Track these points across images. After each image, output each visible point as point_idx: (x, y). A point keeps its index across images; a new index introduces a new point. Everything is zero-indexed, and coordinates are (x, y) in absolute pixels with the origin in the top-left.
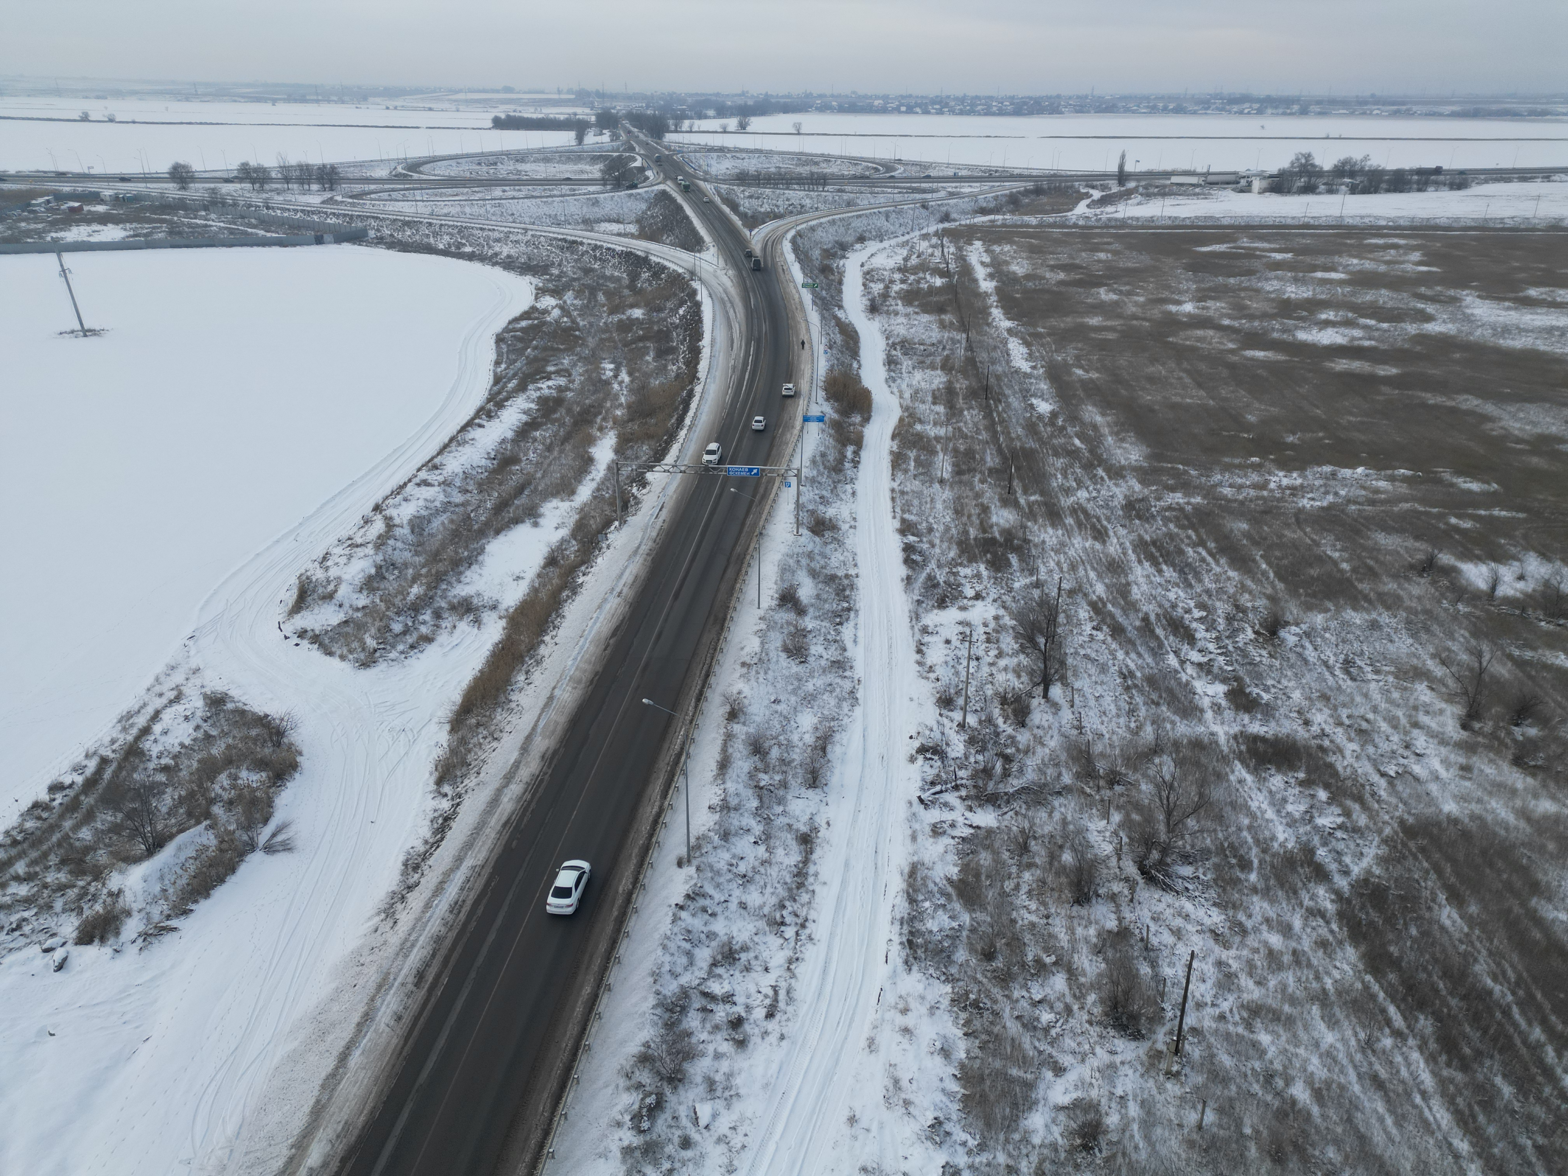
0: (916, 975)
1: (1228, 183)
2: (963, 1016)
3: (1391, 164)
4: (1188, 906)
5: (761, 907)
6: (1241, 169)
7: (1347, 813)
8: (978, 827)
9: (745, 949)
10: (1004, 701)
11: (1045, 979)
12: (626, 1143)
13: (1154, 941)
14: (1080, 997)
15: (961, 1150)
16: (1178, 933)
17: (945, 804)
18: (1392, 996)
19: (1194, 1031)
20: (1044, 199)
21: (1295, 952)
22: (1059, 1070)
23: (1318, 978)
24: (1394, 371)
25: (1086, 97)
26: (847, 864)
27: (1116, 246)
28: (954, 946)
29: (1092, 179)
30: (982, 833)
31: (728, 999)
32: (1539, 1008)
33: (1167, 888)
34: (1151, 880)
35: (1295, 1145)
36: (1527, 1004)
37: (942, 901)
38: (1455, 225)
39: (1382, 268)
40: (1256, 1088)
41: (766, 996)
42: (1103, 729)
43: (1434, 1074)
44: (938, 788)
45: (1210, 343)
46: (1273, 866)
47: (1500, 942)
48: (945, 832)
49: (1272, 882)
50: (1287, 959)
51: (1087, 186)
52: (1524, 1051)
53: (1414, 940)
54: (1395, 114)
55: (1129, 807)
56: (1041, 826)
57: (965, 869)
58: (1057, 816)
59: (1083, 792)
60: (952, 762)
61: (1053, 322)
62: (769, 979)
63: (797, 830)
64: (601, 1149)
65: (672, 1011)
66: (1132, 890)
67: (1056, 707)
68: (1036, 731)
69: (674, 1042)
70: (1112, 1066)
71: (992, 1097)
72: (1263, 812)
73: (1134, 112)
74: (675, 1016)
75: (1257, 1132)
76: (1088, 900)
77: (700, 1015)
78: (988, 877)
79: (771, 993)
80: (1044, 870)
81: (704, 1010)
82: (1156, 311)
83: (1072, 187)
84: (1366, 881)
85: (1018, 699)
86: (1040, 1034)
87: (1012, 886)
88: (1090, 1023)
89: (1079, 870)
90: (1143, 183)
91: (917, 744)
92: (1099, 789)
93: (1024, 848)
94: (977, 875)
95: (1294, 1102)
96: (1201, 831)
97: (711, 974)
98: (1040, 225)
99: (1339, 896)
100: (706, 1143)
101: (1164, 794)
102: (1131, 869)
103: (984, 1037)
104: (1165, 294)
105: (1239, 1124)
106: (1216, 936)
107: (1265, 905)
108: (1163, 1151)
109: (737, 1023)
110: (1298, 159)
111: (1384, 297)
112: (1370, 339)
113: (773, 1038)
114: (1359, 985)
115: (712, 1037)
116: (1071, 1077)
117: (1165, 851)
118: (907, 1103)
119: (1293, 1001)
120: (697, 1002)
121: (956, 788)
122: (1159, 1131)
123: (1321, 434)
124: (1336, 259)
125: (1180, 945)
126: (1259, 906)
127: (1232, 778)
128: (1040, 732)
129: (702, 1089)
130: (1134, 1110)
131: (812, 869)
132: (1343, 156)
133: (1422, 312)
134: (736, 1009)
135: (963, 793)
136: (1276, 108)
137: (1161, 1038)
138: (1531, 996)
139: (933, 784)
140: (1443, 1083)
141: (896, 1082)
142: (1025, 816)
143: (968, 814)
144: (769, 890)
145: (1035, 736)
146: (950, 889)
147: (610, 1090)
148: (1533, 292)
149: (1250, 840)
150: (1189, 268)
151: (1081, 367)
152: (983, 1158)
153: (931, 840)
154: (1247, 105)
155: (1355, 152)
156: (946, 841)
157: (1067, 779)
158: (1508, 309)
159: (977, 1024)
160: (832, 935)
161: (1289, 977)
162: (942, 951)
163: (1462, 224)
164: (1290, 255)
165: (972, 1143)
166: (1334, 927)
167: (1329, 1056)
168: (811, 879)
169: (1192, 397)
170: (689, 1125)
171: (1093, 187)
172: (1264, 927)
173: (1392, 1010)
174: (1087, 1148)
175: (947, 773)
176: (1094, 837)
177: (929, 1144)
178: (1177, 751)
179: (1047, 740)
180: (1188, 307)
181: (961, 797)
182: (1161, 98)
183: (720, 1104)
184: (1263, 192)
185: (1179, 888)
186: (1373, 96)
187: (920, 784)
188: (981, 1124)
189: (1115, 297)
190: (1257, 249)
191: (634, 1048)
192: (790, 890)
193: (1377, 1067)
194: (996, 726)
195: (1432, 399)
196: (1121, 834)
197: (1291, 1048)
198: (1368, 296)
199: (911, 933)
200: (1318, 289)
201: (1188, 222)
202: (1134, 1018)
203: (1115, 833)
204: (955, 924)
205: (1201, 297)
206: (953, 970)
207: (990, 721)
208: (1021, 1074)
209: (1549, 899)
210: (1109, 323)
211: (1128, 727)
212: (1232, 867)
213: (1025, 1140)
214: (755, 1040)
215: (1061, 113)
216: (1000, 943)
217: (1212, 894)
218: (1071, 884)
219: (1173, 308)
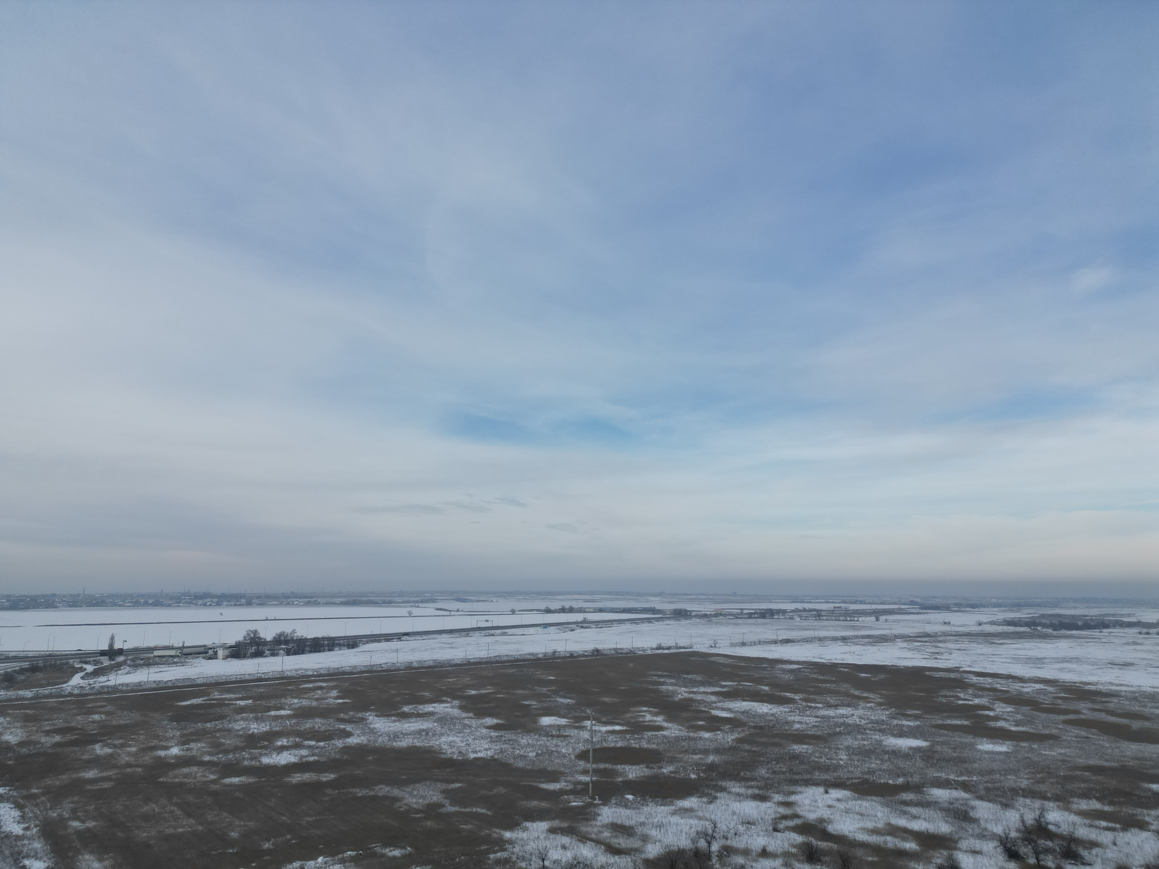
1: (199, 653)
3: (310, 634)
6: (208, 643)
20: (40, 675)
24: (332, 776)
25: (79, 595)
27: (110, 708)
29: (84, 657)
38: (354, 671)
39: (314, 704)
45: (195, 778)
51: (81, 662)
54: (308, 604)
61: (49, 782)
73: (120, 606)
82: (147, 758)
83: (67, 663)
90: (131, 657)
98: (36, 697)
104: (155, 742)
110: (248, 634)
111: (318, 723)
112: (313, 755)
123: (288, 837)
124: (283, 700)
132: (278, 631)
133: (344, 730)
136: (229, 601)
148: (406, 709)
150: (172, 719)
151: (78, 819)
154: (209, 600)
155: (287, 628)
158: (394, 721)
163: (358, 670)
164: (250, 701)
169: (183, 827)
171: (86, 663)
180: (175, 751)
182: (143, 596)
184: (226, 658)
186: (292, 593)
189: (109, 751)
190: (226, 699)
195: (360, 792)
198: (308, 725)
200: (273, 724)
201: (170, 684)
205: (184, 741)
210: (104, 774)
215: (57, 607)
219: (162, 753)
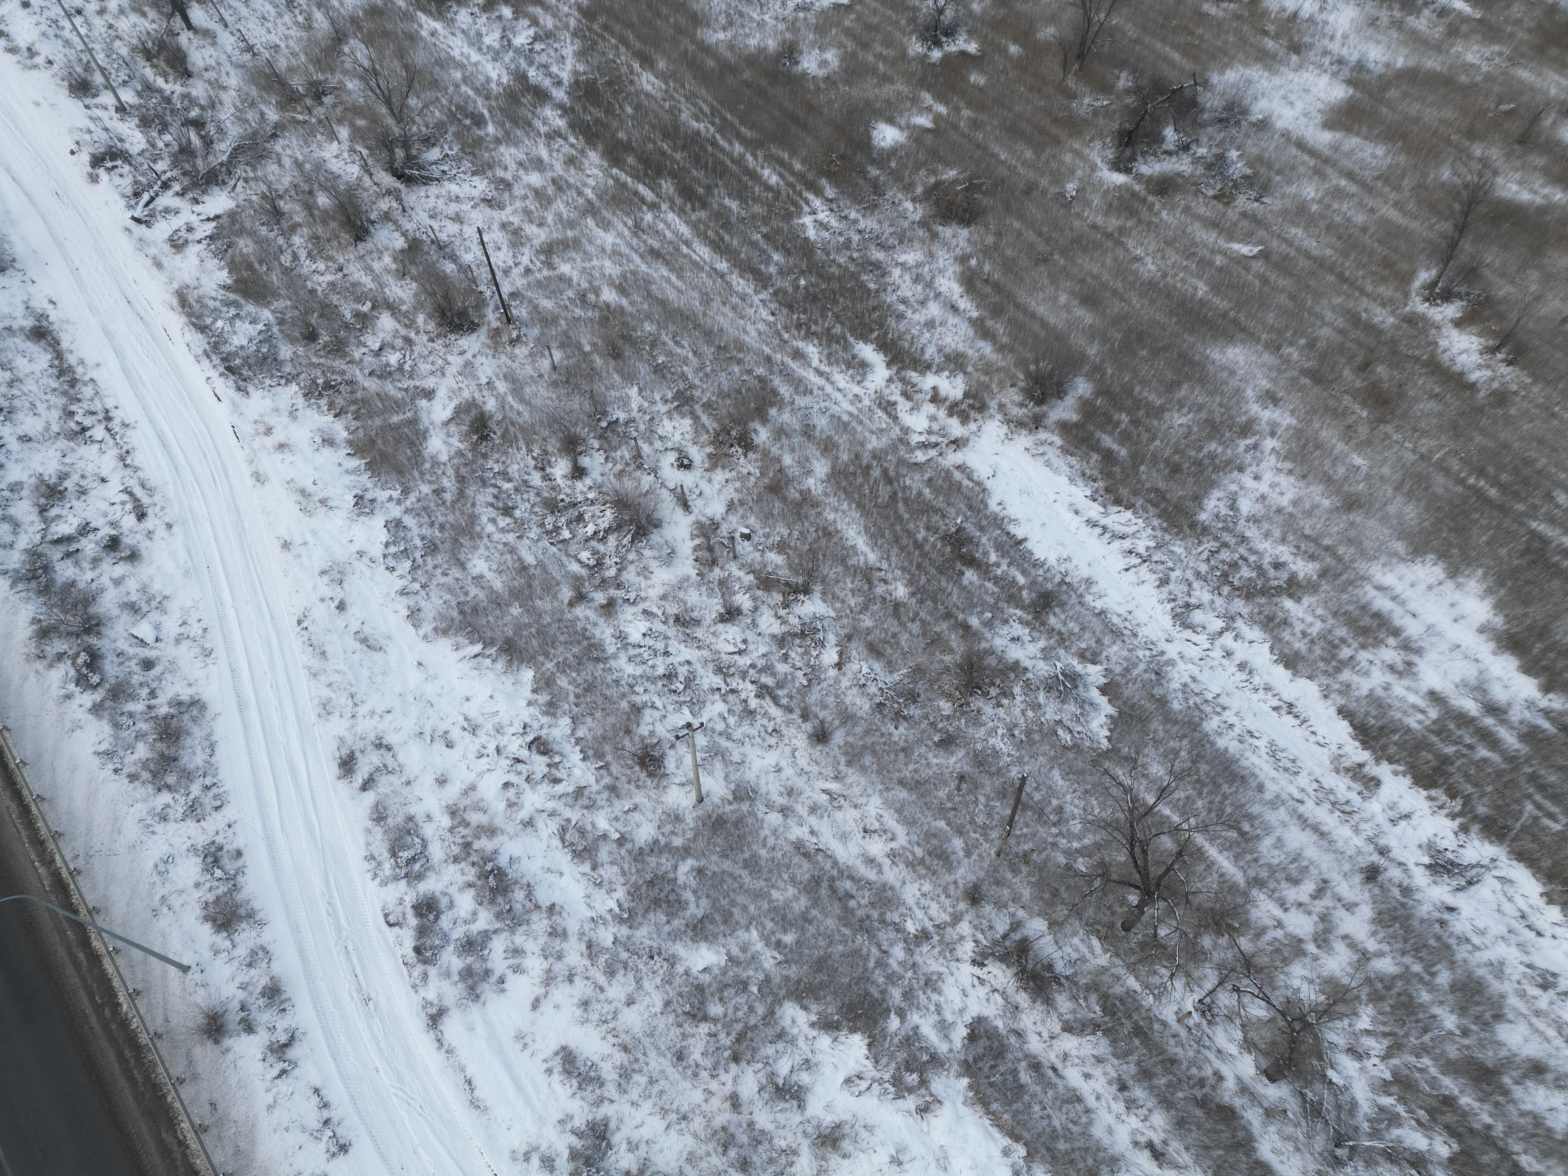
0: (256, 395)
2: (323, 402)
4: (453, 188)
5: (47, 428)
7: (535, 22)
8: (217, 217)
9: (63, 477)
10: (149, 56)
11: (374, 326)
12: (89, 705)
13: (443, 237)
14: (411, 325)
15: (391, 505)
16: (458, 218)
17: (167, 210)
18: (637, 178)
19: (514, 295)
21: (554, 181)
22: (429, 394)
23: (580, 194)
26: (107, 332)
28: (274, 347)
30: (224, 220)
31: (85, 529)
32: (732, 125)
33: (427, 181)
34: (409, 181)
35: (623, 337)
36: (724, 128)
37: (233, 311)
40: (578, 312)
41: (123, 503)
42: (274, 39)
43: (687, 223)
44: (146, 197)
46: (501, 109)
47: (691, 85)
48: (186, 241)
49: (508, 125)
50: (551, 190)
52: (734, 168)
53: (633, 118)
55: (349, 115)
56: (278, 181)
57: (232, 267)
58: (287, 162)
59: (298, 122)
60: (140, 159)
62: (114, 487)
63: (22, 329)
64: (68, 725)
65: (35, 577)
66: (399, 199)
67: (208, 34)
68: (207, 75)
69: (63, 601)
70: (468, 364)
71: (390, 450)
72: (468, 57)
74: (43, 579)
75: (594, 345)
76: (367, 232)
77: (69, 562)
78: (261, 262)
79: (126, 497)
80: (309, 225)
81: (68, 555)
84: (577, 82)
85: (162, 45)
86: (397, 376)
87: (289, 258)
88: (431, 340)
89: (341, 206)
91: (85, 158)
92: (309, 110)
93: (277, 214)
94: (250, 266)
95: (608, 305)
96: (426, 106)
97: (47, 522)
99: (565, 110)
100: (166, 651)
101: (373, 83)
102: (387, 180)
103: (353, 408)
105: (579, 346)
106: (488, 202)
107: (513, 150)
108: (538, 402)
109: (113, 544)
113: (161, 532)
114: (611, 182)
115: (98, 572)
116: (442, 393)
117: (406, 145)
118: (323, 502)
119: (571, 224)
120: (56, 554)
121: (166, 186)
122: (528, 390)
125: (465, 228)
126: (509, 154)
127: (424, 33)
128: (211, 75)
129: (126, 616)
130: (502, 387)
131: (72, 360)
134: (100, 534)
135: (177, 187)
137: (492, 317)
138: (724, 119)
139: (137, 195)
140: (694, 226)
141: (303, 492)
142: (256, 179)
143: (198, 208)
144: (41, 407)
145: (210, 82)
146: (232, 296)
147: (32, 679)
149: (471, 93)
152: (413, 497)
153: (178, 257)
156: (193, 250)
157: (273, 116)
159: (340, 401)
160: (145, 408)
161: (560, 206)
162: (265, 358)
165: (396, 494)
166: (572, 140)
167: (616, 254)
168: (80, 370)
170: (139, 650)
172: (521, 172)
173: (641, 188)
174: (484, 438)
175: (143, 174)
176: (335, 166)
177: (362, 518)
178: (360, 29)
179: (224, 81)
181: (177, 194)
183: (155, 616)
185: (437, 174)
187: (122, 203)
188: (394, 476)
191: (23, 631)
192: (65, 393)
193: (650, 241)
194: (160, 91)
196: (358, 148)
197: (587, 265)
199: (223, 360)
202: (463, 314)
203: (352, 150)
204: (260, 327)
206: (288, 369)
207: (148, 88)
208: (402, 417)
209: (708, 25)
211: (297, 23)
212: (469, 129)
213: (436, 463)
214: (144, 546)
216: (314, 319)
217: (466, 164)
218: (342, 225)
